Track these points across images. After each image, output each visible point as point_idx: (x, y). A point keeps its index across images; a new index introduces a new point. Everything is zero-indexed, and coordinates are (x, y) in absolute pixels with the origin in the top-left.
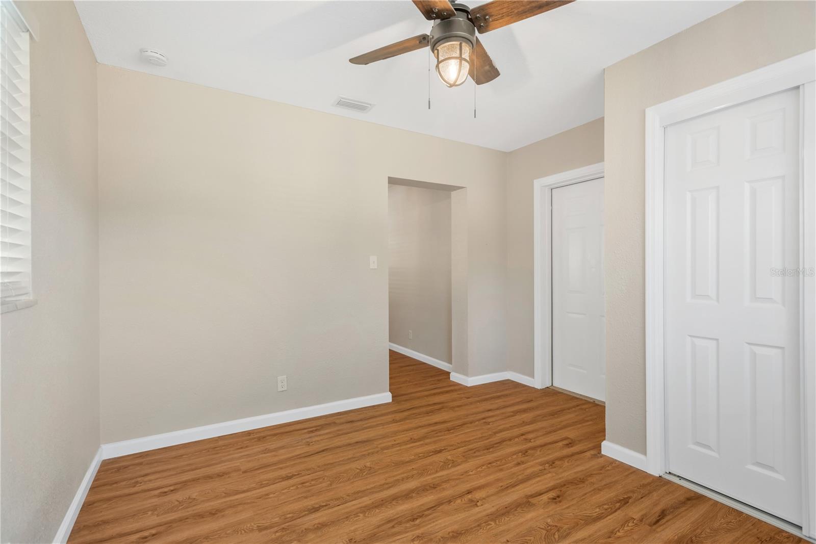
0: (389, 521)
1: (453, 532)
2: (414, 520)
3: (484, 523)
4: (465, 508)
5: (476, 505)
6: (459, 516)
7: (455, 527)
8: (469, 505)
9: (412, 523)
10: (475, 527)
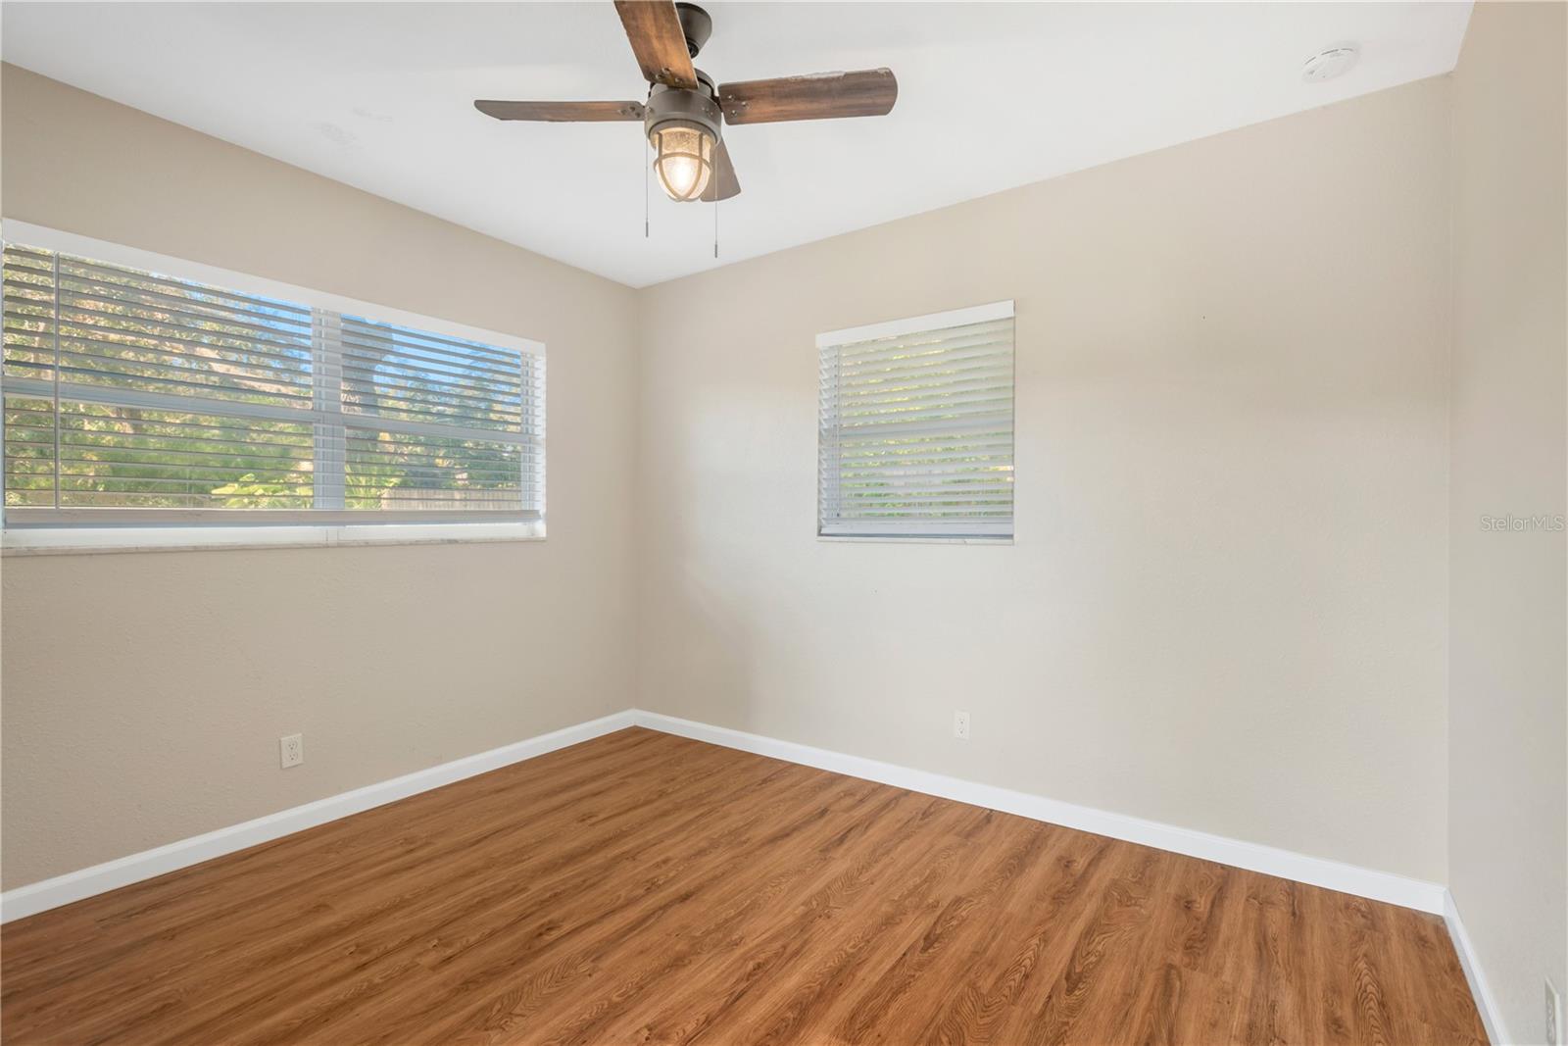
0: (796, 953)
1: (685, 966)
2: (759, 966)
3: (632, 996)
4: (673, 1015)
5: (650, 1030)
6: (680, 994)
7: (683, 974)
8: (666, 1025)
9: (757, 961)
10: (649, 983)
